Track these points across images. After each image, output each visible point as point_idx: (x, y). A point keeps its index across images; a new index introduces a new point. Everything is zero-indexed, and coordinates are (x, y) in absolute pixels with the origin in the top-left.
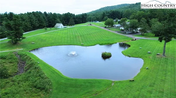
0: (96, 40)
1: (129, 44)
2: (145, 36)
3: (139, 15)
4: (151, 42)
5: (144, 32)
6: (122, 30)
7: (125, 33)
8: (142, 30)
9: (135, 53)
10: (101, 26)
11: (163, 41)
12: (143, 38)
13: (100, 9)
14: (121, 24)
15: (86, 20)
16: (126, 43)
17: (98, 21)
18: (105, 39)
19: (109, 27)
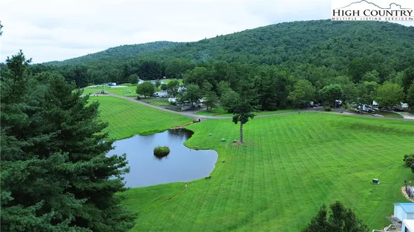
0: (129, 126)
1: (191, 129)
2: (214, 113)
3: (200, 75)
4: (225, 124)
5: (210, 107)
6: (174, 104)
7: (179, 109)
8: (207, 102)
9: (204, 142)
10: (128, 95)
11: (239, 123)
12: (210, 116)
13: (107, 51)
14: (168, 92)
15: (87, 82)
16: (185, 127)
17: (113, 82)
18: (147, 123)
19: (145, 98)
